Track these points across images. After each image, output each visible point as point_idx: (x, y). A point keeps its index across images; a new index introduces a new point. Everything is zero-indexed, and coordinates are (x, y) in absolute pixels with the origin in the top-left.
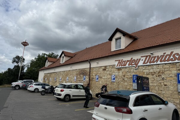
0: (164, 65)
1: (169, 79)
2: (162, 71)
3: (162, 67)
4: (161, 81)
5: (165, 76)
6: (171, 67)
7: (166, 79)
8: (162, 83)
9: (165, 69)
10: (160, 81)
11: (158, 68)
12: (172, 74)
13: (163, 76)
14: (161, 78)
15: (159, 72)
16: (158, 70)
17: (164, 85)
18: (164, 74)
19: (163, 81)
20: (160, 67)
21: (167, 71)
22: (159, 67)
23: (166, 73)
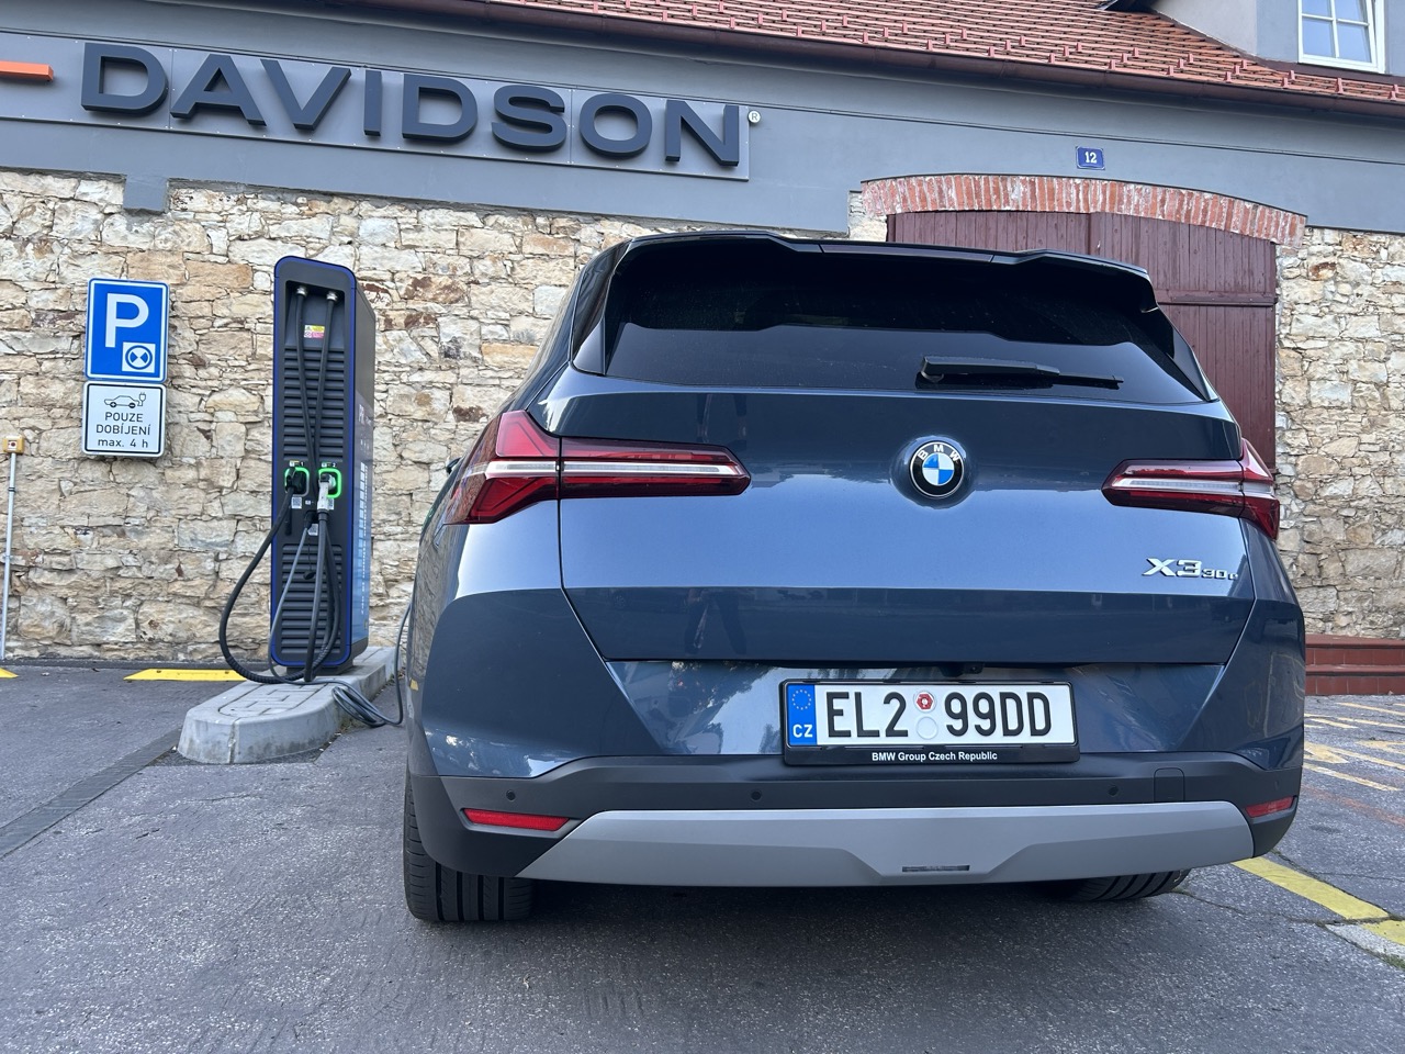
0: (472, 218)
1: (499, 358)
2: (445, 281)
3: (447, 239)
4: (428, 376)
5: (474, 325)
6: (527, 249)
7: (475, 354)
8: (437, 394)
9: (480, 267)
10: (416, 377)
11: (409, 238)
12: (533, 315)
13: (450, 329)
14: (434, 350)
15: (416, 283)
16: (409, 264)
17: (451, 417)
18: (458, 308)
19: (450, 377)
20: (427, 237)
21: (494, 286)
22: (418, 228)
23: (479, 295)
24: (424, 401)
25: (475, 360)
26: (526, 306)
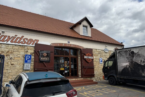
0: (14, 46)
1: (16, 59)
2: (11, 51)
3: (11, 48)
4: (8, 61)
5: (14, 56)
6: (20, 48)
7: (14, 58)
8: (9, 62)
9: (15, 50)
11: (7, 47)
12: (20, 55)
13: (11, 56)
14: (9, 58)
15: (8, 52)
16: (7, 50)
17: (10, 65)
18: (12, 54)
19: (11, 61)
20: (9, 47)
21: (16, 52)
22: (8, 46)
23: (14, 53)
24: (8, 63)
25: (13, 59)
26: (19, 54)
